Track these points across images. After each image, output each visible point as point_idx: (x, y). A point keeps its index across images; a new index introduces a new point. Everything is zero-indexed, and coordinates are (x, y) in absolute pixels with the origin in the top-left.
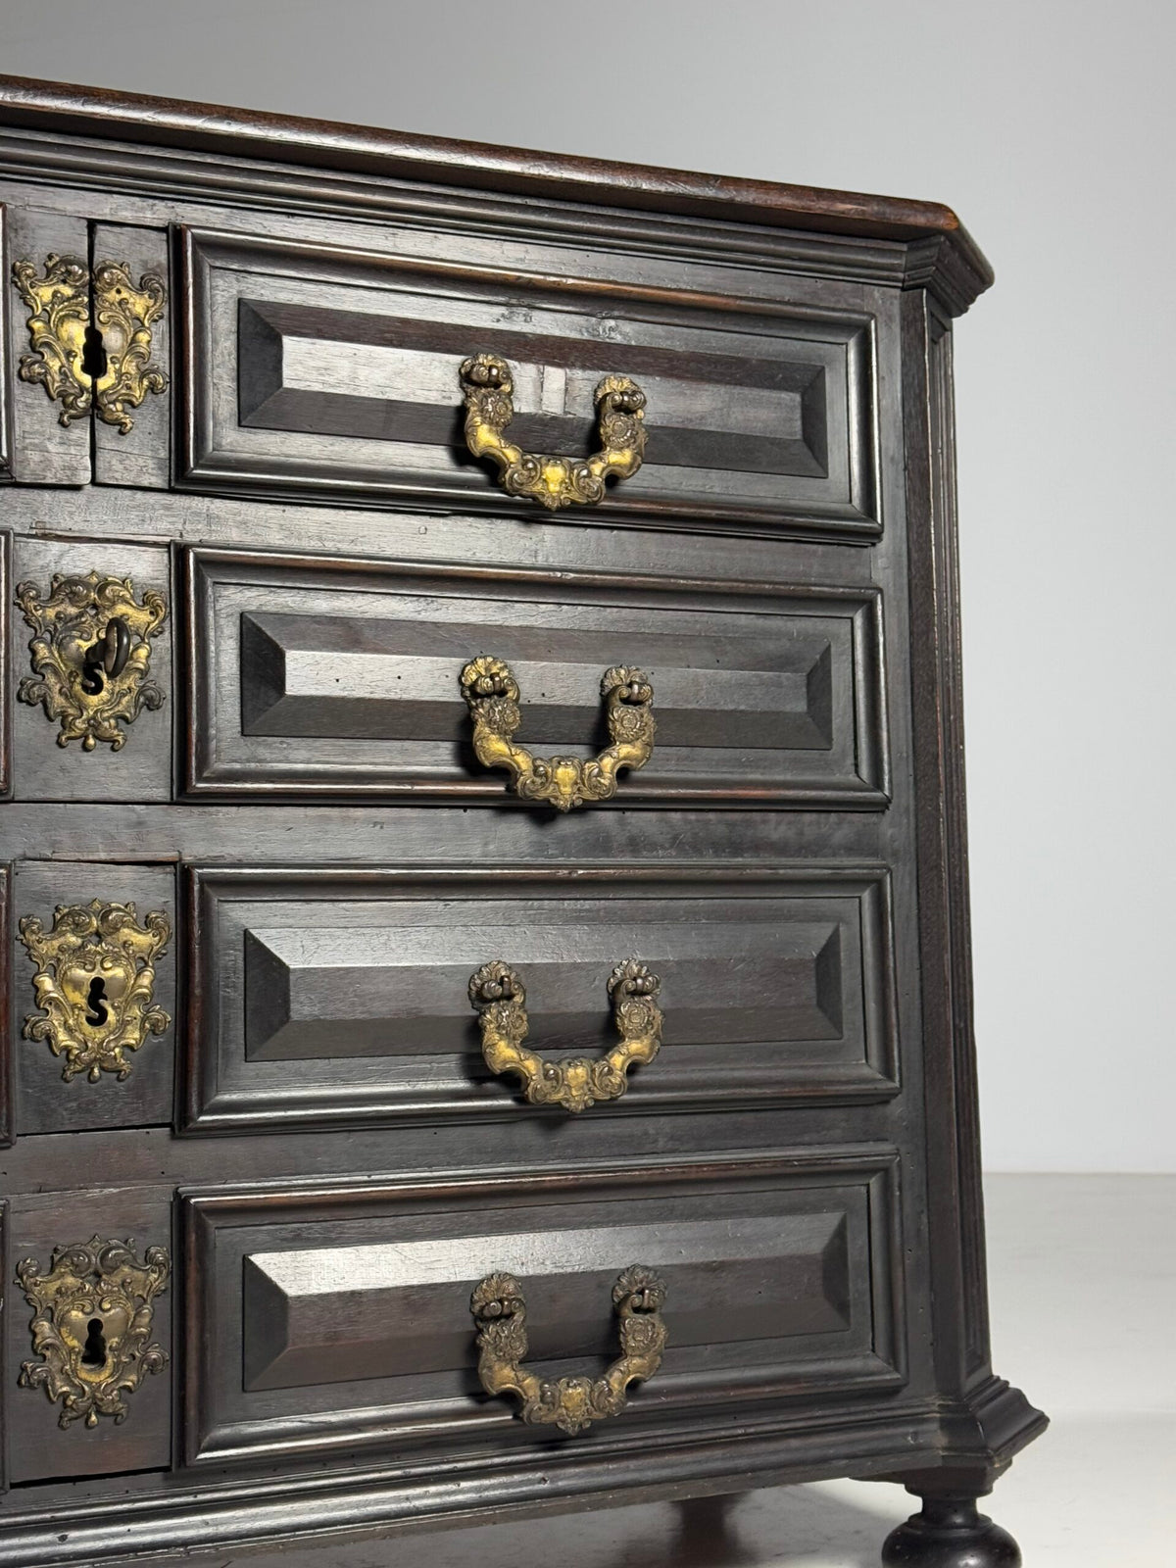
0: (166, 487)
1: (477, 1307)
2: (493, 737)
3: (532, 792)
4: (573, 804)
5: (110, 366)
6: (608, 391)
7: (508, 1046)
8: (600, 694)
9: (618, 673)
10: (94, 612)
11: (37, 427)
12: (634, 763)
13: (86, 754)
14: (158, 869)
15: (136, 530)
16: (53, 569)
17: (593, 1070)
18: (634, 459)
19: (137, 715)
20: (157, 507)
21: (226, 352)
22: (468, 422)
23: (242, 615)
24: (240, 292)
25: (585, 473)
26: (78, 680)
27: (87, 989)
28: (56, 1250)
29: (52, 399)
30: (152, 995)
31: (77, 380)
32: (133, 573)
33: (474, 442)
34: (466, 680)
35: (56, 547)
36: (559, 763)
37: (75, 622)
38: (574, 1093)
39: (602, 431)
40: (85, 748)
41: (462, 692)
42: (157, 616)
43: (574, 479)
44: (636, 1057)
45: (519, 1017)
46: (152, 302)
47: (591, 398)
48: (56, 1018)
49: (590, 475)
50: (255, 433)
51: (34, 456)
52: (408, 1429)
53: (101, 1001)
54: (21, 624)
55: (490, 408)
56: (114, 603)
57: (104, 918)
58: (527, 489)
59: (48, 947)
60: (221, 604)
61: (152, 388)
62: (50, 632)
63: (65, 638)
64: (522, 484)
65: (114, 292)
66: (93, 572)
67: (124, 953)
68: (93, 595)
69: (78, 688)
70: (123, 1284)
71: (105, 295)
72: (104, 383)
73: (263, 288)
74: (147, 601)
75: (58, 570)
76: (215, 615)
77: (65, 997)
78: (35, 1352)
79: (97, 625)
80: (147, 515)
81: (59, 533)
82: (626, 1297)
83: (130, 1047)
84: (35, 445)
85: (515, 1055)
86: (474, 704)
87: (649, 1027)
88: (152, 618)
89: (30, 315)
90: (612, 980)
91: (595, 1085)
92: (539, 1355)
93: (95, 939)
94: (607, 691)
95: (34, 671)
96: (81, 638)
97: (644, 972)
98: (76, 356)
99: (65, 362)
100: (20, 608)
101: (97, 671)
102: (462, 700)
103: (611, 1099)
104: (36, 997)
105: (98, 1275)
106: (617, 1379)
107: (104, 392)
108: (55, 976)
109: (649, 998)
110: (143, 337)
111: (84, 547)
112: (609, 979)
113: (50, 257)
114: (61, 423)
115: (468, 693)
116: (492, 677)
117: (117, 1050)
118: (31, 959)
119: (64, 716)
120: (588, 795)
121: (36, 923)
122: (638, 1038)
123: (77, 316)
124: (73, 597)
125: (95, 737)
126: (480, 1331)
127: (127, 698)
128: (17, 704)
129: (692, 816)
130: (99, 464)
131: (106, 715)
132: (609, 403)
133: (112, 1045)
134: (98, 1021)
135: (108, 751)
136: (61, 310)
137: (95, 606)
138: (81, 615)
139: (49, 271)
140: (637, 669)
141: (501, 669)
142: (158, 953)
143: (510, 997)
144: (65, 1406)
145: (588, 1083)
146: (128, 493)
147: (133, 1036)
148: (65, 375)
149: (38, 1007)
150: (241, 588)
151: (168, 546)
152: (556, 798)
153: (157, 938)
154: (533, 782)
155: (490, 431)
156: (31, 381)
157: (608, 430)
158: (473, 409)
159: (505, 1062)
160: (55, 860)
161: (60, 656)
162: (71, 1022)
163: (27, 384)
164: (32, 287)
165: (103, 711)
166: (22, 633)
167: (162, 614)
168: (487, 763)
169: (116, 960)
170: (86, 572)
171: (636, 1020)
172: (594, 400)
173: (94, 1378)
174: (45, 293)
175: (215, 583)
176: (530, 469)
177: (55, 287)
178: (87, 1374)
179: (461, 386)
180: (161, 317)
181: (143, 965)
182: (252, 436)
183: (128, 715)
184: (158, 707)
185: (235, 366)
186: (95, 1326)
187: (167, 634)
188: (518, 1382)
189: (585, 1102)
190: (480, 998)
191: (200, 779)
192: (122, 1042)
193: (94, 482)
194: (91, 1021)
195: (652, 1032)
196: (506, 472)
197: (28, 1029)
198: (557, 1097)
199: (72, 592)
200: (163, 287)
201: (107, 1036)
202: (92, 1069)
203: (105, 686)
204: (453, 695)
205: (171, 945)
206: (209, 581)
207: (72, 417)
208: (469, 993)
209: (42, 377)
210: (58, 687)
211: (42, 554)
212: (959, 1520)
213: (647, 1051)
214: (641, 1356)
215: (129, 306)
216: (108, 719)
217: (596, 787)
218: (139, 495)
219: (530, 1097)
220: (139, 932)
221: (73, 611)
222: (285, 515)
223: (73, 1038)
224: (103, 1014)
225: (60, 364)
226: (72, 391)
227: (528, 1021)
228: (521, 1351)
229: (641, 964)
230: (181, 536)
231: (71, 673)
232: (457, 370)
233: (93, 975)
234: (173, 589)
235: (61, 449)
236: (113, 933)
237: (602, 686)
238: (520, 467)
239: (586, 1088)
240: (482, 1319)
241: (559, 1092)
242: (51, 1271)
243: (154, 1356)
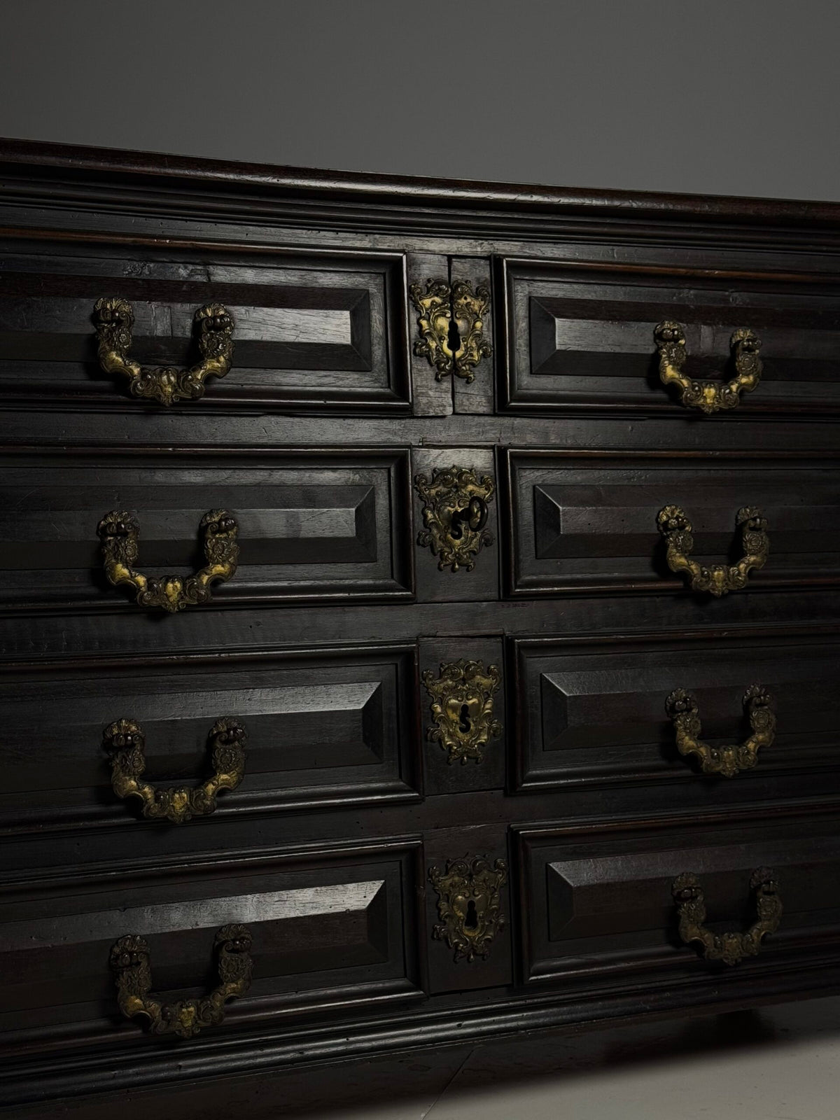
0: (492, 413)
1: (675, 893)
2: (678, 554)
3: (701, 587)
4: (723, 593)
5: (462, 343)
6: (739, 339)
7: (690, 739)
8: (736, 524)
9: (745, 511)
10: (454, 490)
11: (424, 383)
12: (757, 566)
13: (452, 574)
14: (493, 640)
15: (475, 439)
16: (433, 465)
17: (738, 753)
18: (755, 380)
19: (480, 549)
20: (486, 425)
21: (523, 330)
22: (661, 365)
23: (534, 487)
24: (530, 293)
25: (728, 391)
26: (450, 531)
27: (459, 712)
28: (448, 861)
29: (431, 365)
30: (493, 713)
31: (445, 353)
32: (475, 466)
33: (665, 376)
34: (661, 520)
35: (435, 452)
36: (715, 568)
37: (446, 497)
38: (728, 766)
39: (737, 364)
40: (453, 570)
41: (658, 528)
42: (490, 490)
43: (722, 395)
44: (763, 744)
45: (696, 722)
46: (483, 303)
47: (728, 343)
48: (443, 728)
49: (731, 392)
50: (539, 377)
51: (424, 400)
52: (640, 963)
53: (467, 718)
54: (417, 499)
55: (673, 355)
56: (467, 485)
57: (467, 670)
58: (694, 403)
59: (439, 687)
60: (523, 481)
61: (484, 355)
62: (433, 503)
63: (441, 506)
64: (692, 400)
65: (463, 299)
66: (454, 466)
67: (478, 690)
68: (456, 480)
69: (449, 536)
70: (484, 881)
71: (459, 301)
72: (459, 354)
73: (543, 289)
74: (482, 482)
75: (435, 466)
76: (520, 487)
77: (448, 716)
78: (440, 920)
79: (458, 498)
80: (481, 430)
81: (435, 444)
82: (758, 888)
83: (481, 744)
84: (423, 393)
85: (695, 745)
86: (665, 534)
87: (769, 726)
88: (487, 492)
89: (419, 316)
90: (745, 697)
91: (739, 761)
92: (715, 921)
93: (462, 682)
94: (740, 522)
95: (425, 526)
96: (450, 506)
97: (763, 692)
98: (444, 340)
99: (438, 343)
100: (417, 490)
101: (459, 525)
102: (658, 532)
103: (749, 769)
104: (432, 717)
105: (471, 876)
106: (756, 933)
107: (459, 359)
108: (442, 704)
109: (766, 707)
110: (478, 324)
111: (448, 451)
112: (743, 697)
113: (429, 281)
114: (437, 380)
115: (661, 528)
116: (677, 518)
117: (476, 746)
118: (429, 695)
119: (442, 552)
120: (732, 587)
121: (431, 674)
122: (763, 732)
123: (444, 315)
124: (445, 482)
125: (459, 564)
126: (679, 907)
127: (475, 540)
128: (416, 547)
129: (786, 595)
130: (457, 402)
131: (464, 551)
132: (740, 346)
133: (473, 743)
134: (465, 730)
135: (465, 571)
136: (436, 312)
137: (456, 486)
138: (449, 492)
139: (429, 290)
140: (756, 509)
141: (680, 512)
142: (495, 689)
143: (689, 710)
144: (457, 950)
145: (735, 760)
146: (470, 417)
147: (484, 738)
148: (439, 351)
149: (434, 722)
150: (533, 471)
151: (492, 447)
152: (714, 590)
153: (495, 680)
154: (701, 581)
155: (673, 369)
156: (421, 356)
157: (740, 364)
158: (664, 356)
159: (689, 748)
160: (438, 637)
161: (439, 517)
162: (451, 730)
163: (418, 357)
164: (420, 300)
165: (463, 548)
166: (418, 504)
167: (492, 489)
168: (675, 571)
169: (474, 695)
170: (450, 466)
171: (762, 722)
172: (730, 345)
173: (471, 934)
174: (427, 302)
175: (519, 469)
176: (696, 391)
177: (432, 299)
178: (468, 933)
179: (655, 341)
180: (488, 312)
181: (486, 696)
182: (538, 379)
183: (475, 550)
184: (491, 544)
185: (528, 337)
186: (471, 904)
187: (494, 500)
188: (701, 936)
189: (734, 771)
190: (672, 710)
191: (517, 587)
192: (479, 741)
193: (454, 413)
194: (463, 730)
195: (770, 728)
196: (683, 393)
197: (429, 735)
198: (718, 769)
199: (445, 479)
200: (489, 293)
201: (471, 738)
202: (463, 758)
203: (464, 533)
204: (654, 530)
205: (502, 684)
206: (517, 467)
207: (443, 375)
208: (666, 708)
209: (427, 353)
210: (438, 536)
211: (427, 457)
213: (768, 740)
214: (769, 920)
215: (471, 307)
216: (465, 553)
217: (737, 582)
218: (476, 418)
219: (704, 769)
220: (485, 678)
221: (445, 490)
222: (555, 424)
223: (452, 740)
224: (468, 725)
225: (436, 345)
226: (443, 360)
227: (701, 724)
228: (703, 918)
229: (761, 688)
230: (499, 441)
231: (445, 527)
232: (652, 332)
233: (463, 703)
234: (497, 473)
235: (437, 394)
236: (471, 679)
237: (737, 520)
238: (691, 390)
239: (734, 763)
240: (679, 898)
241: (719, 766)
242: (447, 873)
243: (502, 921)
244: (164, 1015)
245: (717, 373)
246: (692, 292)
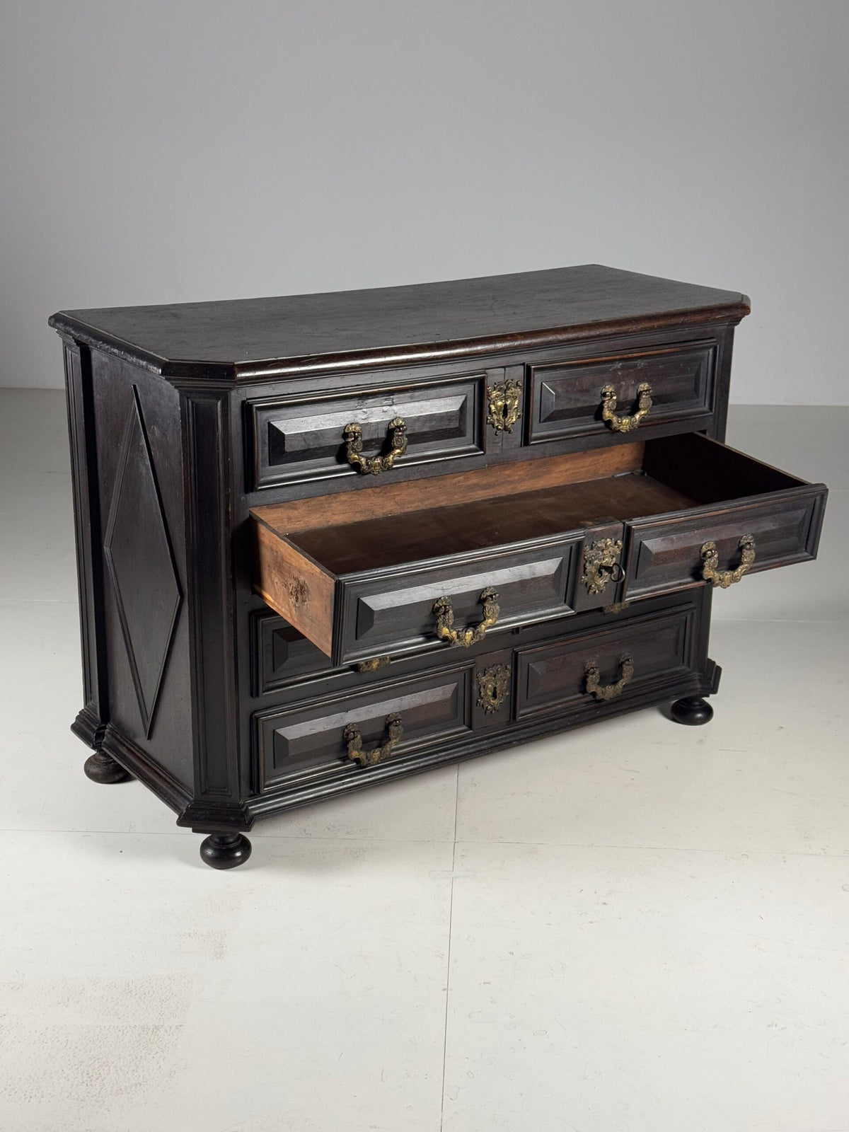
0: (520, 446)
1: (586, 670)
5: (508, 414)
6: (641, 390)
18: (648, 411)
20: (517, 453)
21: (538, 400)
22: (603, 410)
25: (634, 420)
28: (486, 671)
29: (494, 428)
31: (501, 420)
33: (604, 416)
39: (639, 403)
43: (631, 422)
46: (520, 389)
49: (636, 420)
50: (544, 424)
52: (566, 704)
55: (610, 405)
58: (618, 428)
61: (519, 418)
64: (616, 426)
65: (511, 391)
70: (501, 676)
71: (508, 392)
72: (506, 419)
78: (481, 697)
82: (623, 662)
89: (489, 403)
92: (603, 681)
98: (501, 414)
99: (498, 416)
105: (495, 676)
106: (621, 683)
107: (506, 422)
110: (517, 402)
113: (495, 384)
114: (496, 434)
123: (501, 400)
126: (587, 677)
130: (504, 443)
136: (497, 400)
139: (495, 389)
144: (487, 709)
148: (497, 420)
155: (609, 412)
156: (489, 424)
157: (641, 403)
158: (605, 406)
164: (491, 395)
172: (637, 393)
173: (494, 702)
174: (493, 395)
176: (619, 422)
177: (496, 393)
178: (492, 701)
179: (601, 398)
185: (540, 404)
186: (495, 688)
188: (596, 689)
196: (613, 425)
200: (523, 384)
207: (499, 433)
209: (492, 423)
212: (697, 703)
214: (627, 678)
215: (514, 393)
218: (513, 451)
225: (497, 418)
226: (499, 425)
228: (598, 681)
232: (600, 392)
238: (616, 422)
240: (588, 673)
242: (485, 675)
243: (507, 694)
244: (367, 757)
245: (629, 407)
246: (620, 364)
